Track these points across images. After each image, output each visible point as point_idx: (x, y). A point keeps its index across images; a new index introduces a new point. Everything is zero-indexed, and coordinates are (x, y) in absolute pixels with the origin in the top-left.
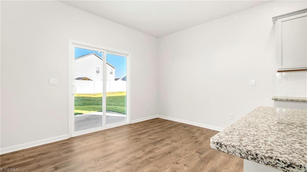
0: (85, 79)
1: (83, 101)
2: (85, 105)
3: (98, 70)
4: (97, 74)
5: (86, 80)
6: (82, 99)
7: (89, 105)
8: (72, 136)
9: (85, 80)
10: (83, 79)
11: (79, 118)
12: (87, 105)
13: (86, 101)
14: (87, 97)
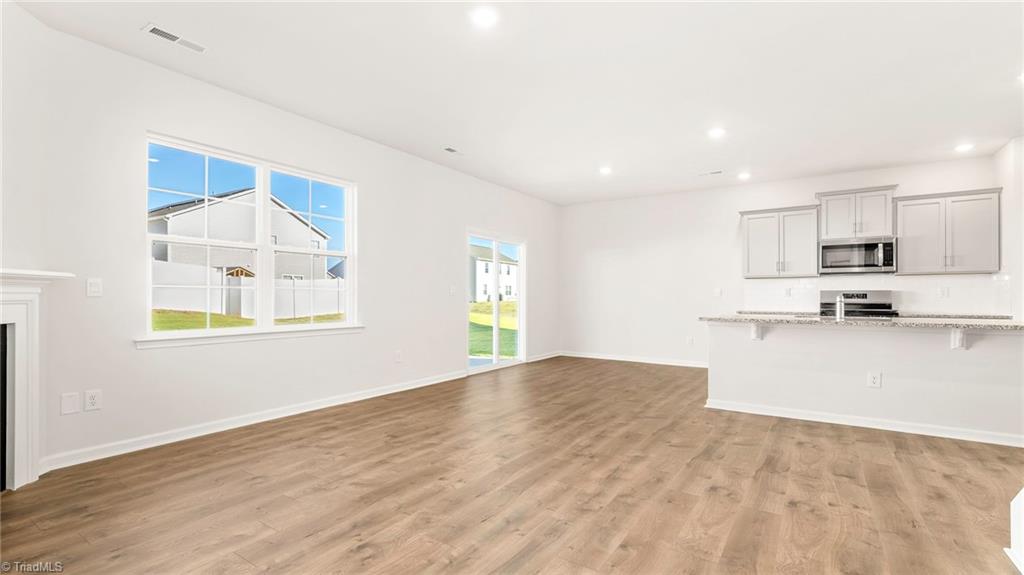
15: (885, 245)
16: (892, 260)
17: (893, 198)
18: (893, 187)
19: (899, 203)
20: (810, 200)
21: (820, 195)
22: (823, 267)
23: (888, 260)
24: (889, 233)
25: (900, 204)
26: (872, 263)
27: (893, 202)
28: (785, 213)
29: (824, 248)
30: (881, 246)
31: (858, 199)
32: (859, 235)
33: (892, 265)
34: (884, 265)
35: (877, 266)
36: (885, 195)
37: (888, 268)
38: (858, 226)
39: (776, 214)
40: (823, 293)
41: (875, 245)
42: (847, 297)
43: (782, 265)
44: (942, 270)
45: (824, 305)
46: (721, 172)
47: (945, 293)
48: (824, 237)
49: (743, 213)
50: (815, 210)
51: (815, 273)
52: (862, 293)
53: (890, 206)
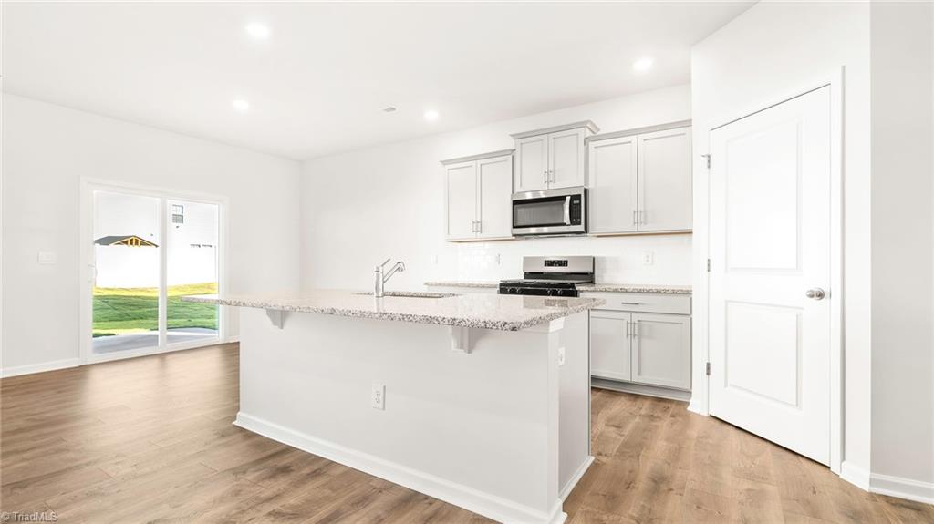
0: (132, 240)
1: (121, 307)
2: (127, 320)
3: (180, 213)
4: (177, 224)
5: (137, 243)
6: (120, 304)
7: (142, 318)
8: (88, 363)
9: (131, 244)
10: (126, 243)
11: (104, 341)
12: (135, 319)
13: (132, 308)
14: (135, 297)
15: (575, 197)
16: (580, 218)
17: (584, 138)
18: (583, 125)
19: (590, 143)
20: (511, 144)
21: (515, 137)
22: (515, 228)
23: (576, 217)
24: (580, 183)
25: (592, 145)
26: (560, 222)
27: (585, 144)
28: (482, 162)
29: (515, 202)
30: (568, 199)
31: (551, 141)
32: (552, 186)
33: (580, 223)
34: (573, 223)
35: (565, 224)
36: (577, 134)
37: (575, 228)
38: (550, 174)
39: (473, 163)
40: (527, 260)
41: (563, 198)
42: (549, 265)
43: (479, 226)
44: (634, 229)
45: (528, 275)
46: (394, 109)
47: (650, 259)
48: (518, 189)
49: (445, 163)
50: (511, 156)
51: (509, 235)
52: (563, 259)
53: (582, 147)
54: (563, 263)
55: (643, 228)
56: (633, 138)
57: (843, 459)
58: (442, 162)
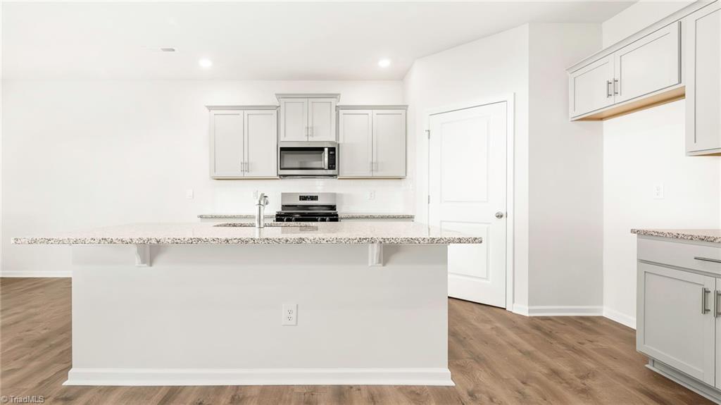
15: (332, 150)
16: (335, 164)
17: (336, 106)
18: (335, 96)
19: (341, 111)
20: (274, 102)
21: (280, 96)
22: (281, 169)
23: (332, 164)
24: (333, 139)
25: (341, 112)
27: (336, 110)
28: (248, 112)
29: (282, 149)
30: (326, 150)
31: (310, 104)
32: (311, 139)
33: (334, 169)
34: (329, 168)
35: (323, 169)
36: (330, 103)
37: (331, 172)
38: (310, 130)
39: (241, 112)
40: (284, 195)
41: (322, 149)
42: (303, 200)
43: (246, 166)
44: (370, 175)
45: (284, 207)
46: (174, 50)
47: (373, 195)
48: (282, 139)
49: (210, 108)
50: (276, 111)
51: (274, 175)
52: (314, 195)
53: (334, 113)
54: (315, 198)
55: (375, 174)
56: (369, 112)
57: (514, 302)
58: (207, 107)
